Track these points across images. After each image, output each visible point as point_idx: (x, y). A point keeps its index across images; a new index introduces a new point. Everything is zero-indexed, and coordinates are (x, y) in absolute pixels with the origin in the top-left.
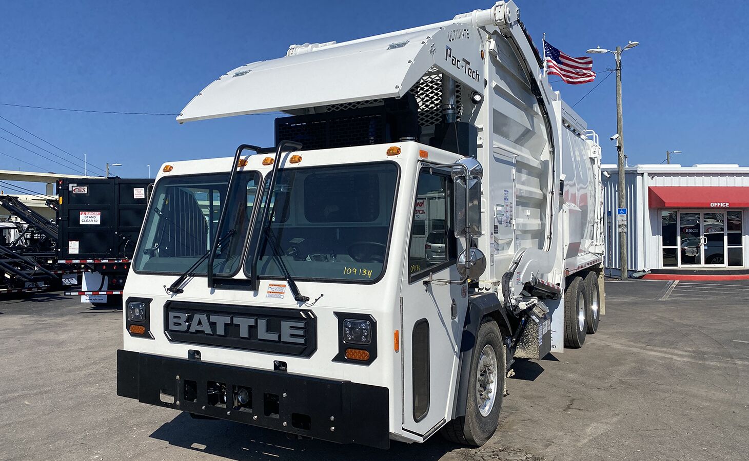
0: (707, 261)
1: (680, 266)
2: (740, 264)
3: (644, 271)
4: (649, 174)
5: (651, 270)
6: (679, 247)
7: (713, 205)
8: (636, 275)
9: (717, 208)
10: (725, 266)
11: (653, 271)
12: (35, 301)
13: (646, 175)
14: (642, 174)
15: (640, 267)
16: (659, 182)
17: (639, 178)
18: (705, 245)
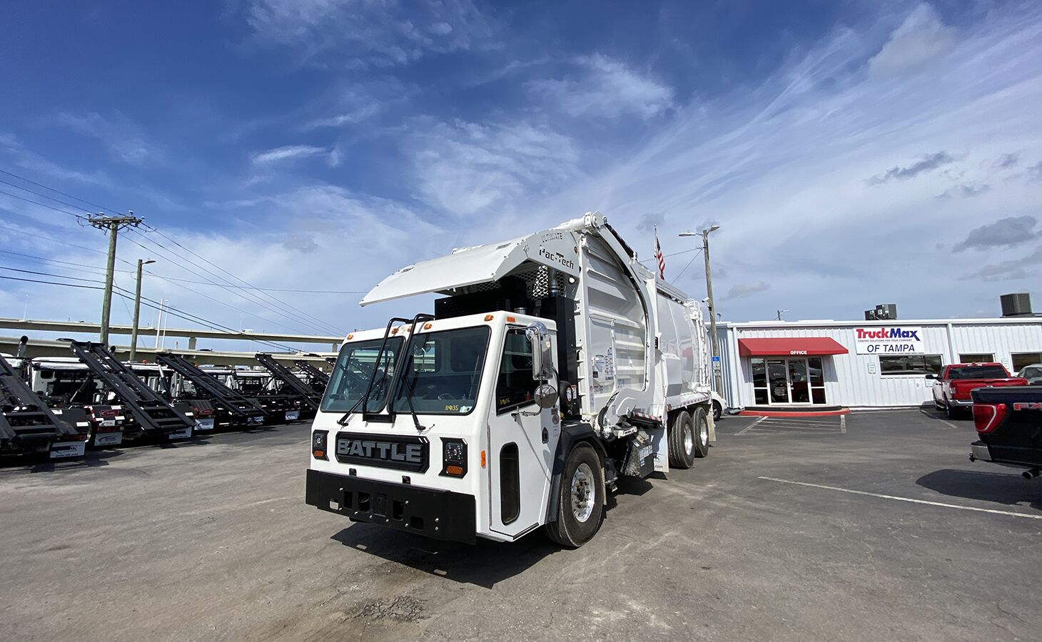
0: (795, 400)
1: (771, 404)
2: (824, 402)
3: (739, 408)
4: (738, 329)
5: (745, 408)
6: (768, 388)
7: (793, 353)
8: (732, 412)
9: (796, 355)
10: (811, 404)
11: (747, 408)
12: (251, 433)
13: (735, 329)
14: (732, 329)
15: (736, 406)
16: (747, 335)
17: (729, 332)
18: (791, 387)
